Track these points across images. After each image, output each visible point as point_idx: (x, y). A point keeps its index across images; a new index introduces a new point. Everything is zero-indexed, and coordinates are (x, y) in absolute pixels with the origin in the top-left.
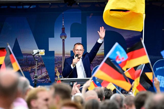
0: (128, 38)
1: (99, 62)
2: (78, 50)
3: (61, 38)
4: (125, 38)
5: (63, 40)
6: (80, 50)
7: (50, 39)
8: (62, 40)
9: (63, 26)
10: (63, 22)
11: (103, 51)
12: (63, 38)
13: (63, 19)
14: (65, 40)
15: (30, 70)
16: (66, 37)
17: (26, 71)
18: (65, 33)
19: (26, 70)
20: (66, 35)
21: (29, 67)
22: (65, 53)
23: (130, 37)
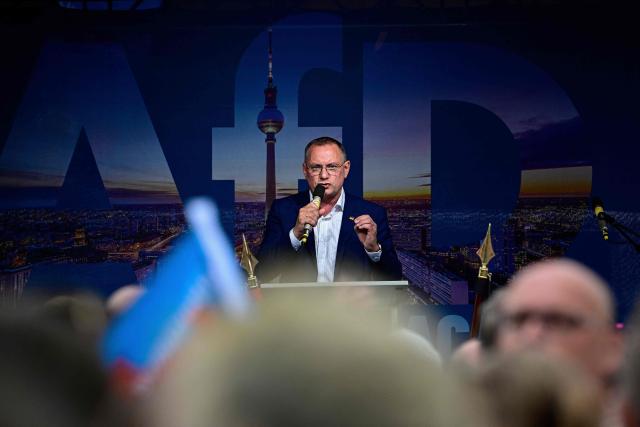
0: (524, 130)
1: (409, 226)
2: (319, 166)
3: (261, 128)
4: (513, 131)
5: (271, 137)
6: (329, 166)
7: (217, 133)
8: (266, 136)
9: (271, 80)
10: (270, 65)
11: (428, 180)
12: (270, 130)
13: (271, 52)
14: (276, 136)
15: (136, 254)
16: (279, 126)
17: (121, 261)
18: (279, 109)
19: (121, 256)
20: (282, 117)
21: (133, 244)
22: (277, 188)
23: (536, 128)
